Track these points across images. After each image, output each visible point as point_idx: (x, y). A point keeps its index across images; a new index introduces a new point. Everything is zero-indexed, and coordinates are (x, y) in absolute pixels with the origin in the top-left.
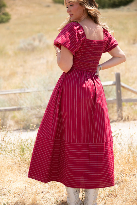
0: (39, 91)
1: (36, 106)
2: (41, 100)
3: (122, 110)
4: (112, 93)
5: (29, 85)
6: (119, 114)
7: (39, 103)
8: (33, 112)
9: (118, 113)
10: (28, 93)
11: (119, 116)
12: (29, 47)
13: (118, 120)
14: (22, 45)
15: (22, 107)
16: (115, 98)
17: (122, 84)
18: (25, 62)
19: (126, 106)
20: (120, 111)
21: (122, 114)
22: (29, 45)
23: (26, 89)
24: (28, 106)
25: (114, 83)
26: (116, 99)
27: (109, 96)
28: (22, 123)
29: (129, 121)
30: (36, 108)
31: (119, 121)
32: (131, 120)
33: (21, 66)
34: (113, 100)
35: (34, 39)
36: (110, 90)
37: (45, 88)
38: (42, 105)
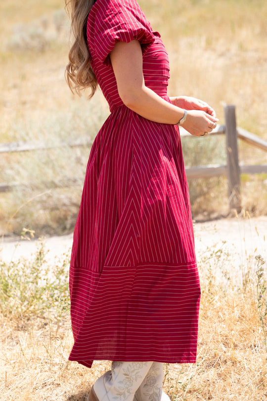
0: (49, 149)
1: (43, 183)
2: (53, 168)
3: (238, 191)
4: (217, 151)
5: (27, 134)
6: (232, 200)
7: (50, 175)
8: (38, 195)
9: (231, 198)
10: (24, 151)
11: (233, 206)
12: (35, 43)
13: (231, 215)
14: (17, 38)
15: (11, 184)
16: (225, 163)
17: (241, 131)
18: (23, 77)
19: (252, 181)
20: (234, 193)
21: (239, 201)
22: (33, 37)
23: (21, 143)
24: (26, 182)
25: (222, 130)
26: (226, 167)
27: (210, 160)
28: (12, 220)
29: (254, 216)
30: (42, 186)
31: (233, 216)
32: (260, 215)
33: (15, 86)
34: (217, 168)
35: (45, 24)
36: (212, 144)
37: (63, 141)
38: (57, 181)
